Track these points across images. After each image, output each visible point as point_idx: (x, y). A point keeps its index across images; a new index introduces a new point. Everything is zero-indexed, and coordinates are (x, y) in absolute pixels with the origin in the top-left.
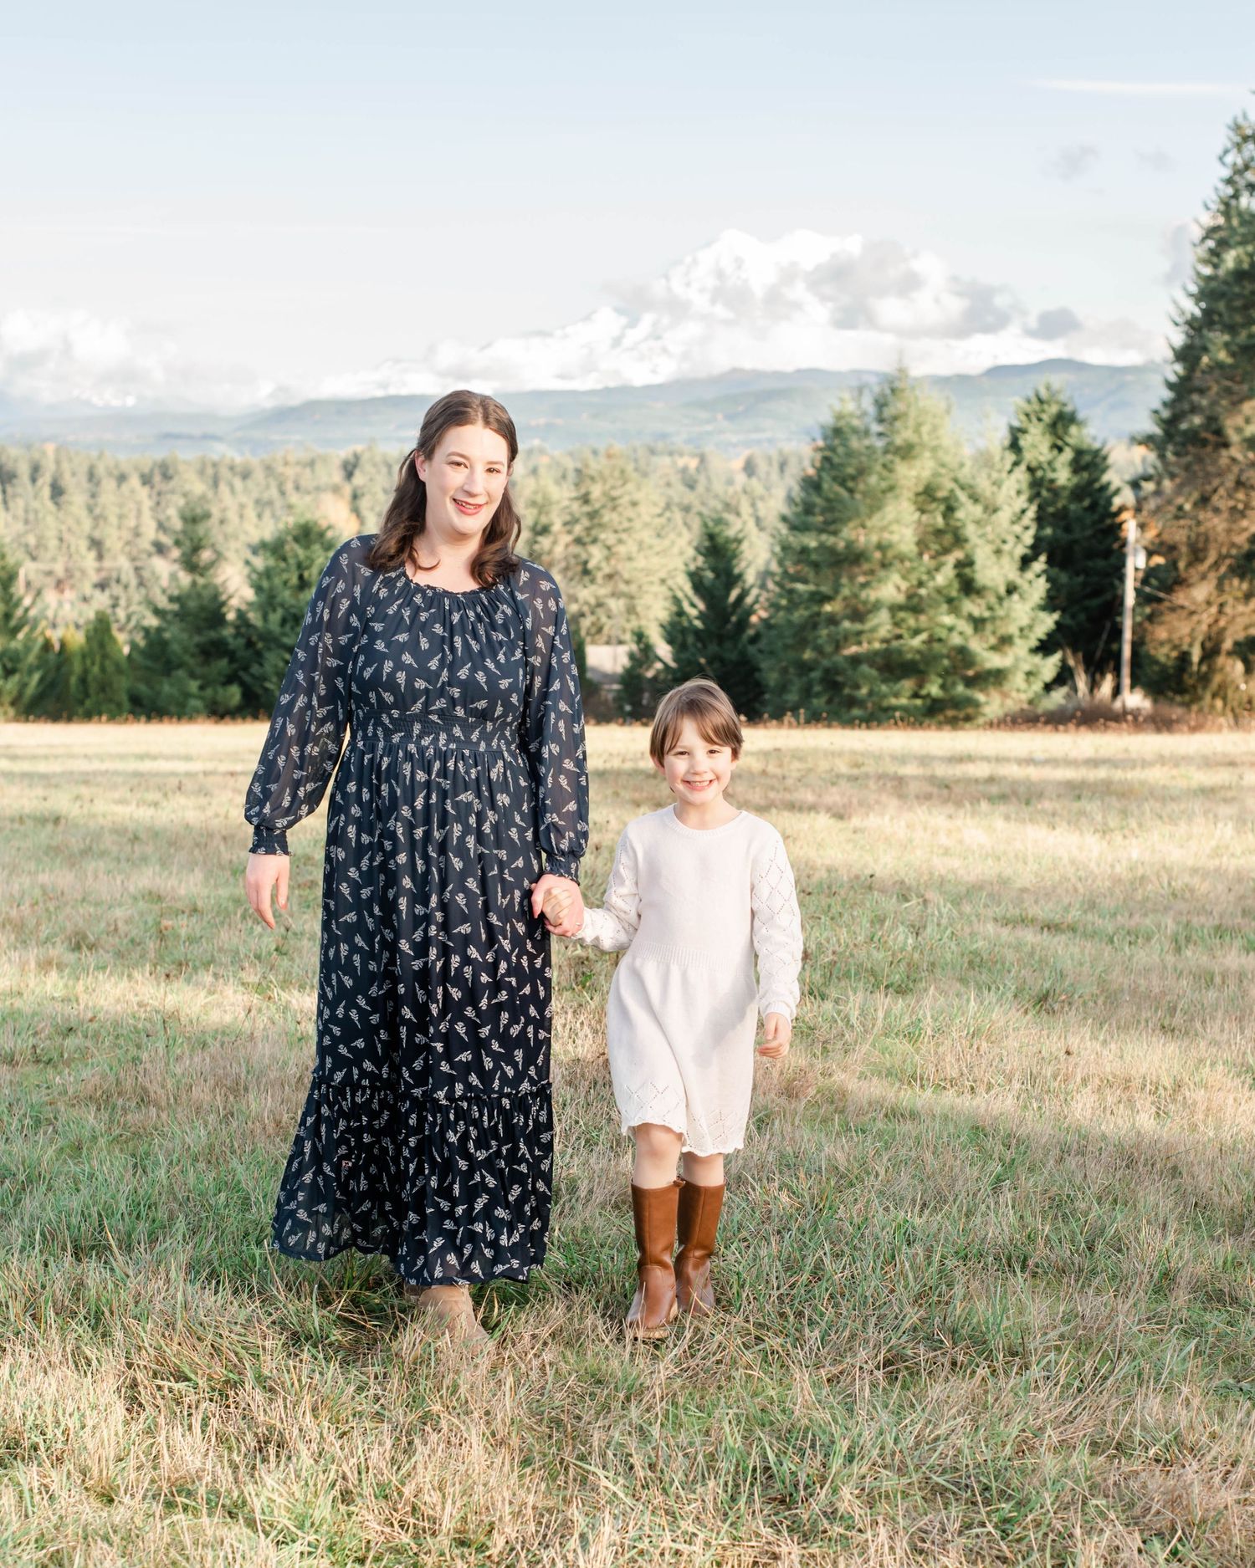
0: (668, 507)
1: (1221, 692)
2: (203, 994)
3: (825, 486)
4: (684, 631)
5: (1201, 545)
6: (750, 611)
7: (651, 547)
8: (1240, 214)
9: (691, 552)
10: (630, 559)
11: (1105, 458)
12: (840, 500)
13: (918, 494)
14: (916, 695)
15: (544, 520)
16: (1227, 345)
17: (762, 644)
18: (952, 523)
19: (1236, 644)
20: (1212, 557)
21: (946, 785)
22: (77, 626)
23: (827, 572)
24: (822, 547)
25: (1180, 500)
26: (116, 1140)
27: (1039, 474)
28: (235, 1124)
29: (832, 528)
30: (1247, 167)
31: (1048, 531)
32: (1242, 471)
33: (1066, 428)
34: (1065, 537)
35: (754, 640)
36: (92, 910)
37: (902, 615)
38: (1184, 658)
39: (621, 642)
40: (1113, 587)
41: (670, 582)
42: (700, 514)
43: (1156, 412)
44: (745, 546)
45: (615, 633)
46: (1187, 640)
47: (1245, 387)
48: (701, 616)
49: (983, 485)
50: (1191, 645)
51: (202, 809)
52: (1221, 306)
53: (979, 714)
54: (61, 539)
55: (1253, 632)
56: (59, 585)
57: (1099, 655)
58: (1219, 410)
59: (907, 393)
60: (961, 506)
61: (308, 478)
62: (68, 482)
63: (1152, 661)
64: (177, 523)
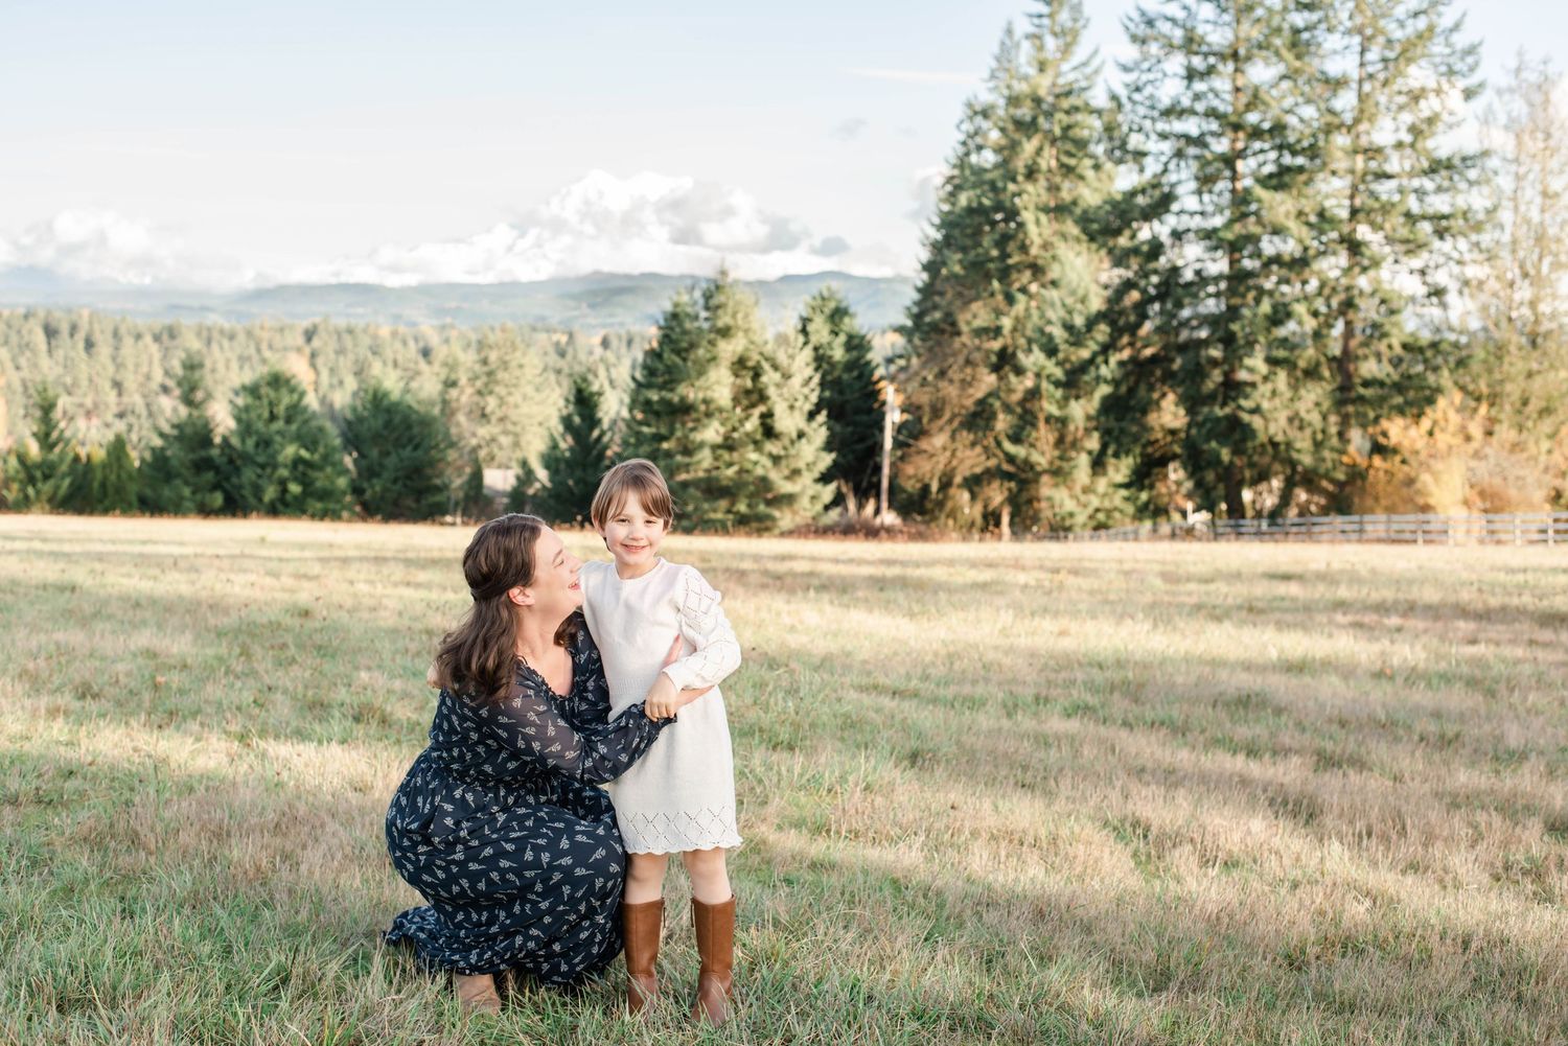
0: (545, 369)
1: (952, 514)
3: (666, 355)
4: (557, 460)
5: (939, 406)
6: (606, 447)
7: (532, 398)
8: (971, 167)
9: (562, 403)
11: (869, 342)
12: (675, 365)
13: (733, 363)
14: (729, 511)
15: (453, 377)
16: (960, 262)
18: (760, 386)
19: (966, 479)
20: (947, 415)
21: (778, 577)
22: (100, 445)
23: (666, 419)
24: (662, 401)
25: (924, 373)
27: (821, 351)
29: (669, 386)
30: (976, 133)
31: (828, 393)
32: (970, 353)
33: (841, 319)
34: (840, 398)
36: (97, 663)
37: (720, 452)
38: (926, 489)
39: (508, 467)
40: (873, 435)
41: (547, 424)
42: (570, 375)
43: (908, 309)
44: (602, 399)
45: (504, 461)
46: (928, 476)
47: (973, 292)
48: (571, 449)
49: (782, 358)
50: (931, 479)
51: (193, 583)
52: (956, 232)
53: (775, 526)
54: (91, 380)
55: (978, 470)
56: (88, 414)
57: (864, 484)
58: (954, 308)
59: (727, 289)
60: (765, 372)
61: (278, 341)
62: (98, 337)
63: (904, 491)
64: (179, 371)
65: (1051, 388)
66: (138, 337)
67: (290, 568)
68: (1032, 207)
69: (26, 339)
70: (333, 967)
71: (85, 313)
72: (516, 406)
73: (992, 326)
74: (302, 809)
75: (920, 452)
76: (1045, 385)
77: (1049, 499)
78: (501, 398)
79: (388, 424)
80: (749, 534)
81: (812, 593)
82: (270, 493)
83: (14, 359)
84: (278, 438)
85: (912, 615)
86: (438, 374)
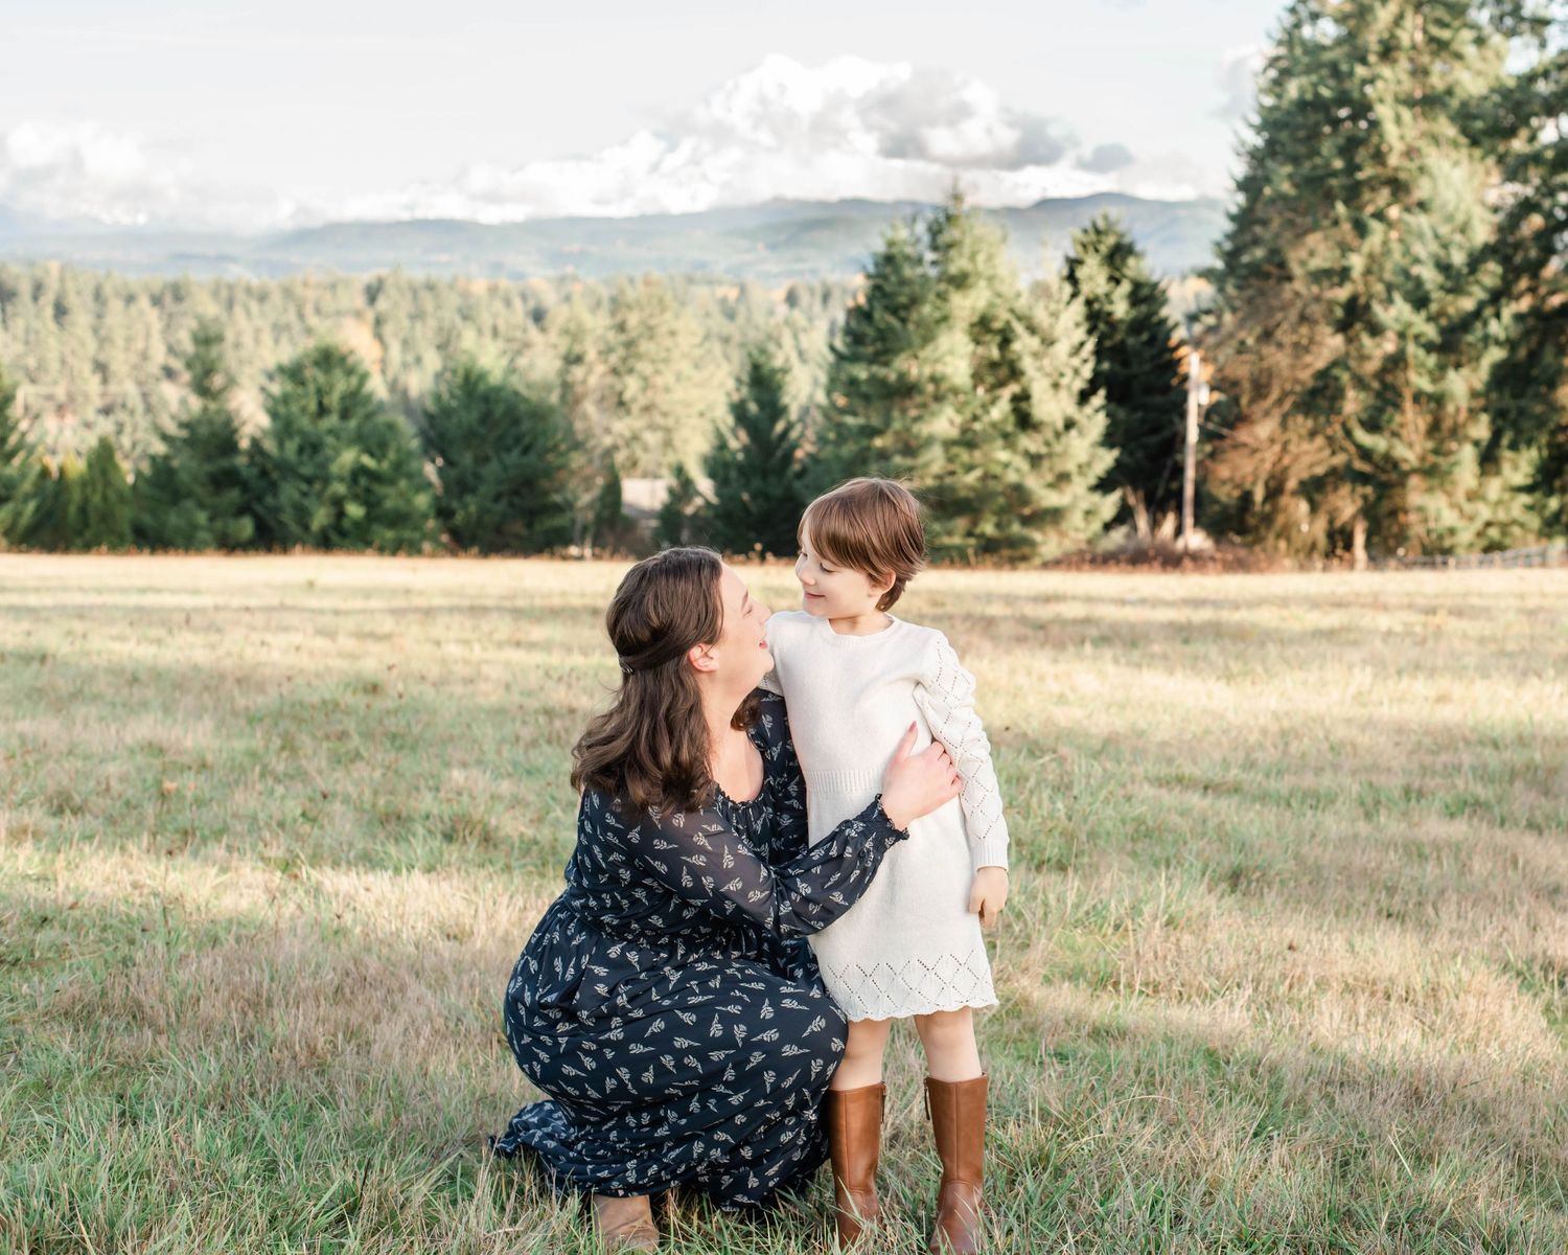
0: (707, 337)
1: (1285, 533)
3: (877, 315)
4: (726, 465)
5: (1264, 380)
6: (794, 447)
7: (689, 378)
8: (1303, 43)
9: (731, 384)
11: (1163, 292)
12: (891, 329)
13: (972, 325)
14: (970, 534)
15: (577, 349)
16: (1290, 177)
17: (808, 479)
18: (1009, 355)
19: (1302, 484)
20: (1275, 394)
21: (1041, 626)
22: (79, 454)
23: (878, 404)
24: (873, 379)
25: (1242, 335)
26: (98, 1075)
27: (1096, 306)
29: (883, 359)
31: (1106, 366)
32: (1305, 306)
33: (1124, 260)
34: (1123, 372)
35: (801, 475)
36: (79, 764)
37: (955, 450)
38: (1246, 498)
39: (656, 476)
40: (1172, 423)
41: (711, 415)
42: (742, 344)
43: (1218, 244)
44: (788, 378)
45: (651, 467)
46: (1250, 479)
47: (1308, 220)
48: (745, 449)
49: (1041, 316)
50: (1254, 483)
51: (213, 647)
52: (1284, 136)
53: (1035, 554)
54: (63, 362)
55: (1320, 470)
56: (60, 410)
57: (1160, 493)
58: (1282, 242)
59: (962, 221)
60: (1017, 337)
61: (328, 304)
62: (72, 301)
63: (1216, 501)
64: (189, 347)
65: (1421, 353)
66: (130, 299)
67: (349, 623)
68: (1389, 99)
70: (421, 1189)
71: (54, 267)
72: (667, 390)
73: (1337, 266)
74: (373, 965)
75: (1237, 446)
76: (1412, 349)
77: (1420, 509)
78: (645, 379)
79: (486, 418)
80: (998, 566)
81: (1088, 648)
82: (321, 517)
84: (330, 440)
85: (1229, 677)
86: (555, 346)
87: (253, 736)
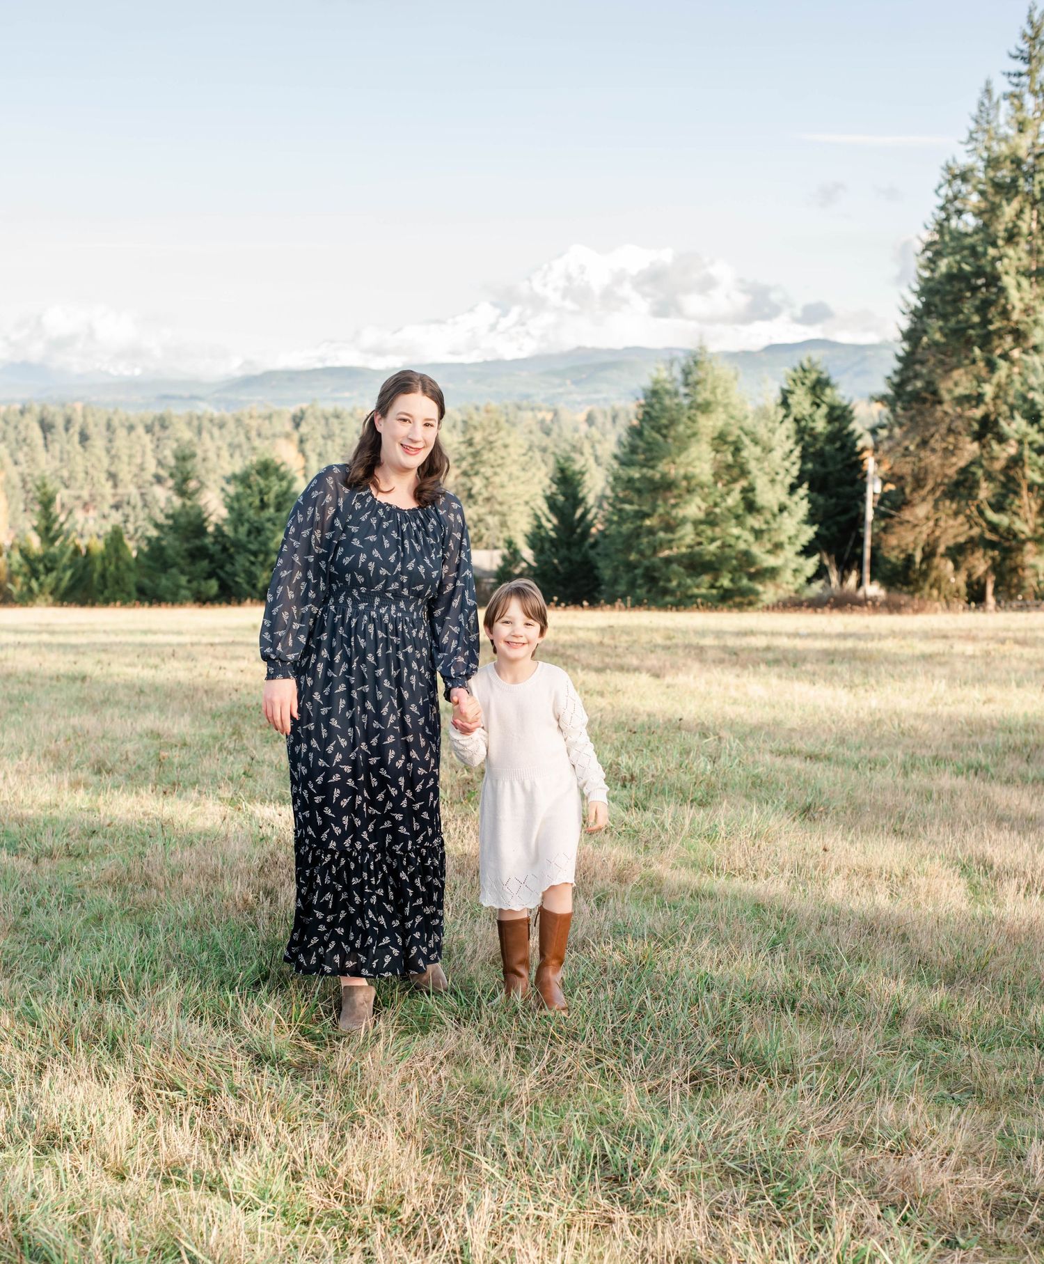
0: (530, 448)
1: (936, 584)
2: (191, 806)
3: (646, 433)
4: (542, 540)
5: (922, 476)
6: (591, 525)
7: (518, 478)
8: (951, 232)
9: (547, 482)
10: (502, 486)
11: (851, 412)
12: (656, 443)
13: (714, 439)
16: (941, 329)
17: (600, 549)
18: (739, 460)
19: (948, 548)
20: (930, 485)
21: (735, 653)
22: (99, 536)
23: (647, 496)
24: (644, 478)
25: (906, 443)
26: (127, 913)
27: (803, 423)
28: (214, 902)
29: (651, 463)
30: (955, 197)
31: (810, 466)
32: (952, 421)
33: (822, 390)
34: (822, 470)
35: (594, 545)
36: (109, 744)
37: (702, 527)
38: (909, 559)
39: (496, 548)
40: (857, 506)
41: (532, 504)
42: (554, 454)
43: (889, 378)
44: (587, 477)
45: (491, 541)
46: (912, 546)
47: (954, 360)
48: (555, 529)
49: (762, 432)
50: (914, 549)
51: (190, 670)
52: (937, 299)
53: (759, 600)
54: (87, 473)
55: (962, 539)
56: (85, 506)
57: (847, 556)
58: (935, 377)
59: (706, 365)
60: (745, 447)
61: (267, 428)
62: (92, 430)
63: (886, 561)
64: (172, 462)
65: (1034, 455)
66: (131, 428)
68: (1012, 271)
69: (23, 434)
71: (79, 406)
73: (975, 393)
74: (282, 856)
76: (1027, 452)
77: (1033, 567)
81: (763, 668)
82: (263, 579)
83: (12, 455)
85: (851, 687)
87: (215, 726)
